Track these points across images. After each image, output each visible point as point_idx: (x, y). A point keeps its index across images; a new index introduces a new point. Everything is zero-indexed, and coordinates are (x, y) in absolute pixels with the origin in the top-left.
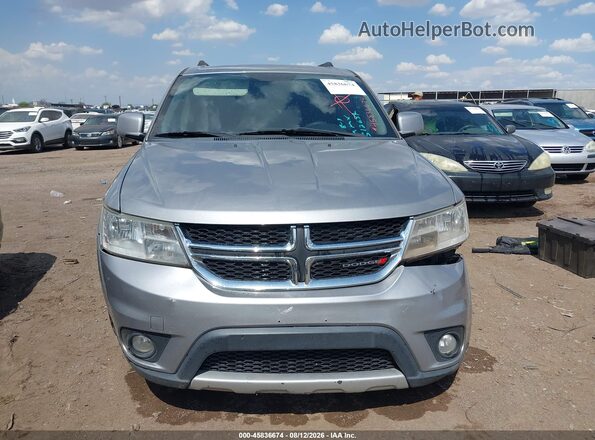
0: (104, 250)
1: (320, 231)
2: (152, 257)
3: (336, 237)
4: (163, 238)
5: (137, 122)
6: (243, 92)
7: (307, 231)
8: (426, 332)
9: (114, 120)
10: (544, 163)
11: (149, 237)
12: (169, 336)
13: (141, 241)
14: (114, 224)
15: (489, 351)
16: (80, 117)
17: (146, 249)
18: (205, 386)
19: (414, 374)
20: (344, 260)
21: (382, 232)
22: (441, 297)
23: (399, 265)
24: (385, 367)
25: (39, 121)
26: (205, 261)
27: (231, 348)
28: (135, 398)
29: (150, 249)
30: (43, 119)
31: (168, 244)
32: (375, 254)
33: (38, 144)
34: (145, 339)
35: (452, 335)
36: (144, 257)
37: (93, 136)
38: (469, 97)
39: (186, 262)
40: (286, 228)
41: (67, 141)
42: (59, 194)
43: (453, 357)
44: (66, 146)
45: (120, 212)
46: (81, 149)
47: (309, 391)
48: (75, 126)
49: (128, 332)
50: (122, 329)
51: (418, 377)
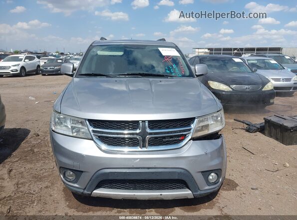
0: (53, 131)
1: (153, 124)
2: (75, 134)
3: (160, 127)
4: (80, 126)
5: (70, 67)
6: (121, 53)
7: (147, 124)
8: (202, 172)
9: (61, 61)
10: (270, 87)
11: (74, 125)
12: (82, 172)
13: (70, 127)
14: (58, 118)
15: (235, 181)
16: (44, 59)
17: (72, 131)
18: (98, 195)
19: (196, 191)
20: (164, 137)
21: (182, 124)
22: (210, 156)
23: (190, 140)
24: (183, 188)
25: (24, 61)
26: (99, 137)
27: (110, 178)
28: (66, 200)
29: (74, 131)
30: (26, 60)
31: (82, 128)
32: (178, 135)
33: (23, 73)
34: (71, 173)
35: (215, 173)
36: (71, 135)
37: (50, 69)
38: (238, 50)
39: (91, 137)
40: (137, 122)
41: (37, 71)
42: (33, 99)
43: (216, 184)
44: (37, 74)
45: (60, 113)
46: (44, 75)
47: (147, 198)
48: (42, 64)
49: (63, 169)
50: (60, 167)
51: (198, 193)
